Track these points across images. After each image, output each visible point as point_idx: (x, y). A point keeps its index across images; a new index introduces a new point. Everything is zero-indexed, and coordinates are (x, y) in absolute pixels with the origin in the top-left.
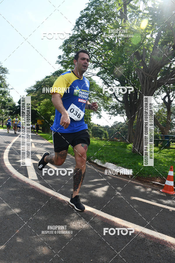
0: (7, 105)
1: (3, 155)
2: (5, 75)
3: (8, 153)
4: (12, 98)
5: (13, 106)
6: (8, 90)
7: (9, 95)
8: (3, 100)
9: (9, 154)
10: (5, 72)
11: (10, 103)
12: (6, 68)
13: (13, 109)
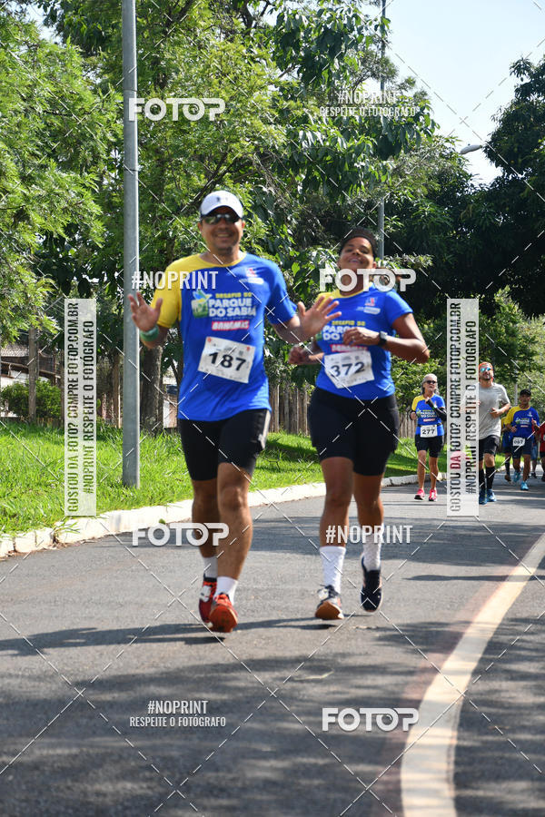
0: (360, 193)
3: (444, 765)
4: (421, 96)
5: (431, 196)
7: (384, 71)
8: (319, 131)
9: (460, 780)
11: (398, 172)
13: (442, 228)
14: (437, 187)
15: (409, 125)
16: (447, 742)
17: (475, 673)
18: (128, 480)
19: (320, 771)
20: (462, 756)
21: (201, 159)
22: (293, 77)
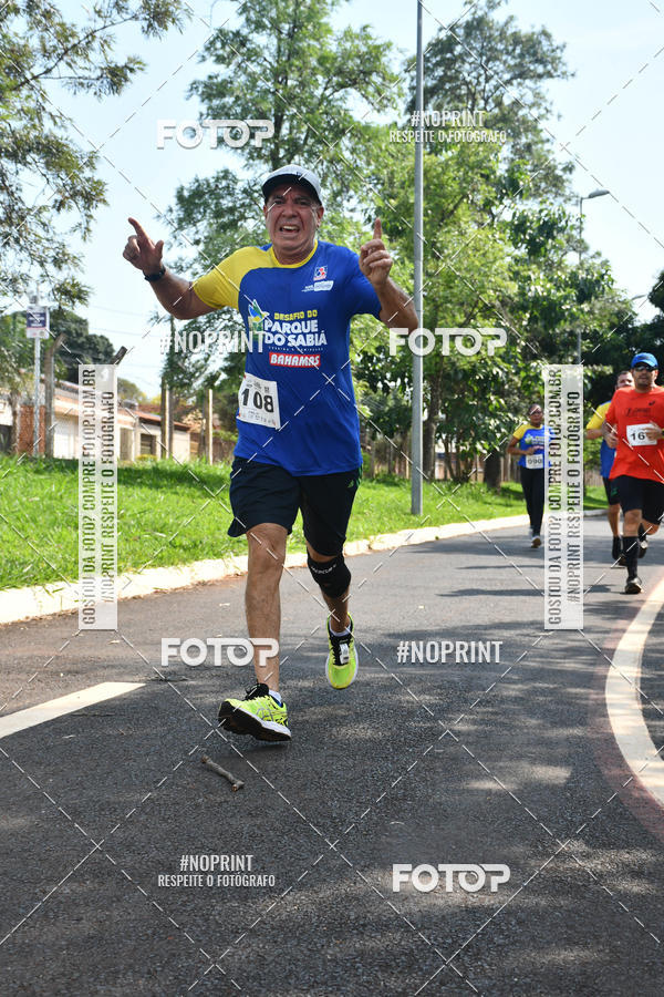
1: (601, 709)
2: (543, 91)
3: (633, 689)
4: (605, 263)
5: (613, 327)
6: (571, 209)
7: (581, 247)
8: (539, 286)
10: (540, 69)
11: (591, 312)
12: (545, 33)
13: (618, 348)
14: (615, 320)
15: (598, 282)
16: (635, 675)
17: (650, 632)
18: (415, 510)
19: (552, 692)
20: (645, 683)
21: (462, 304)
22: (523, 251)
